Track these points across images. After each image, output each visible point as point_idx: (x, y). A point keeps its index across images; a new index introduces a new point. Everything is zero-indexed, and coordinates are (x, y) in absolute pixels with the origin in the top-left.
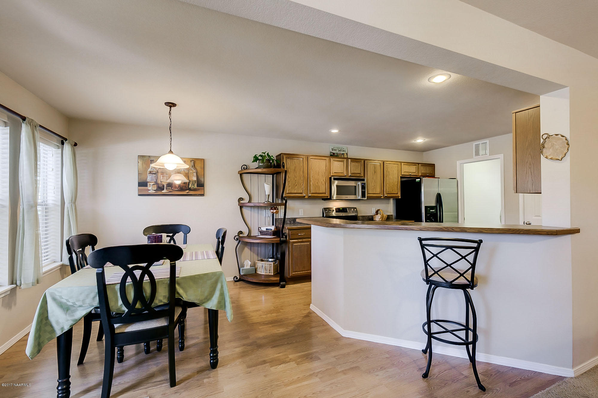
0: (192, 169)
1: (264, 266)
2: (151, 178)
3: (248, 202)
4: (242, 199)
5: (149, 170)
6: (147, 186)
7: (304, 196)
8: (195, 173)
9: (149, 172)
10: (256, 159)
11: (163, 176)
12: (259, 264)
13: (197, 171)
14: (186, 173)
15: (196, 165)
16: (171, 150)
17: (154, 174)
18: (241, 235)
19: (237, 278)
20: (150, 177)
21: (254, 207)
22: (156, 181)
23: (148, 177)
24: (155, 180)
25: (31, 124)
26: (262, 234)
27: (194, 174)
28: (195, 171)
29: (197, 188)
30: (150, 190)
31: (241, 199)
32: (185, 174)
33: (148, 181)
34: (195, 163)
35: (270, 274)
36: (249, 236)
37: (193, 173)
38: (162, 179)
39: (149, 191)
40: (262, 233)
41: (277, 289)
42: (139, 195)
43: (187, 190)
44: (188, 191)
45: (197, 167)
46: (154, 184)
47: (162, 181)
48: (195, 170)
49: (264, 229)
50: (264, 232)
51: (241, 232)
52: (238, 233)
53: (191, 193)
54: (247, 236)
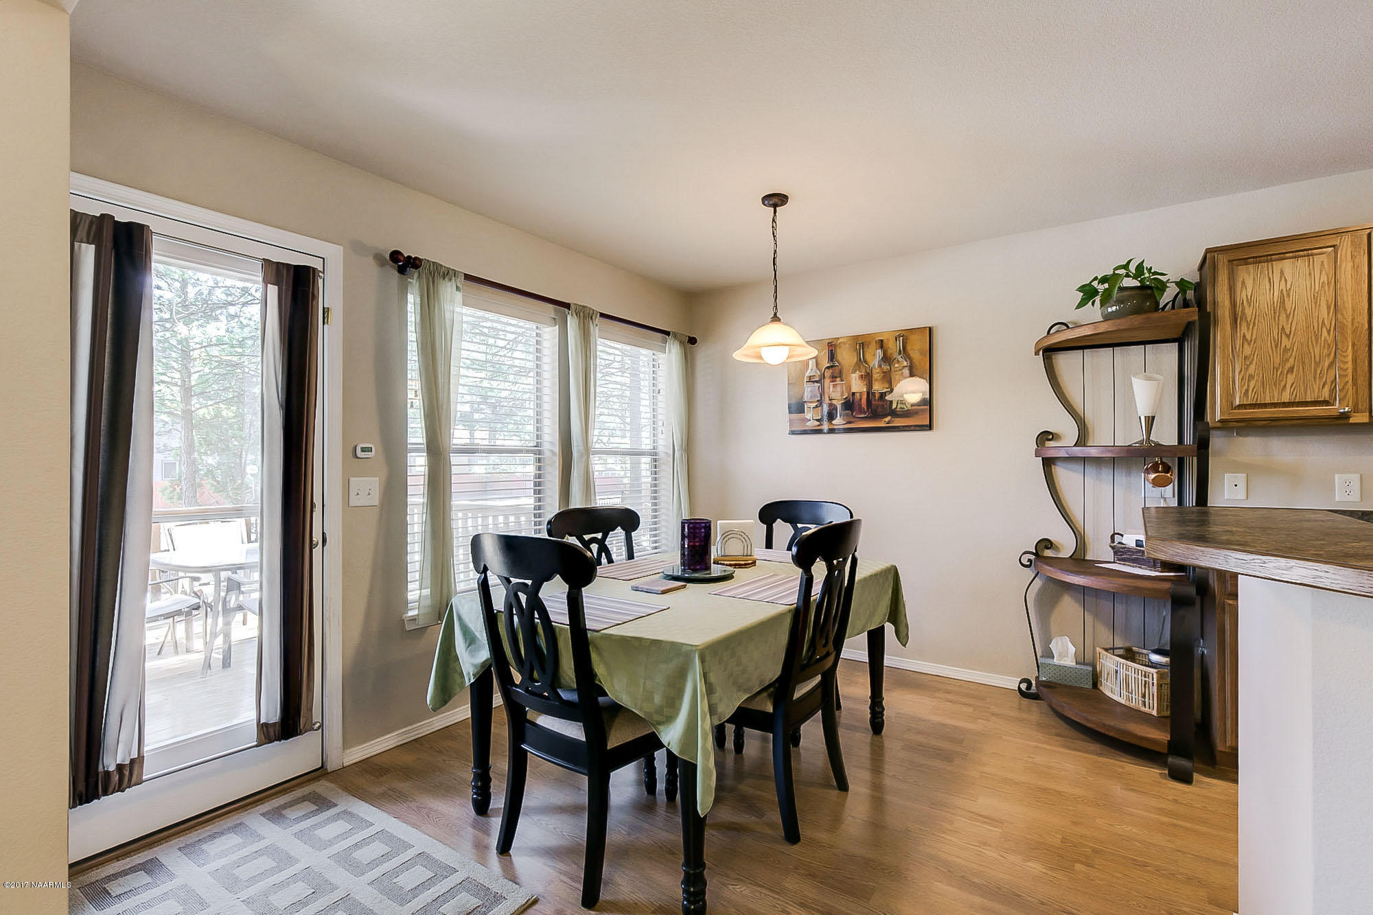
0: (900, 359)
1: (1122, 672)
2: (811, 391)
3: (1075, 445)
4: (1051, 437)
5: (808, 374)
6: (804, 412)
7: (1345, 416)
8: (907, 368)
9: (808, 378)
10: (1088, 293)
11: (834, 386)
12: (1110, 663)
13: (911, 363)
14: (884, 372)
15: (908, 348)
16: (775, 314)
17: (817, 382)
18: (1048, 553)
19: (1029, 687)
20: (809, 389)
21: (1097, 461)
22: (821, 398)
23: (806, 388)
24: (819, 396)
25: (581, 314)
26: (1124, 560)
27: (904, 371)
28: (905, 364)
29: (913, 410)
30: (810, 420)
31: (1045, 437)
32: (882, 375)
33: (806, 400)
34: (906, 343)
35: (1143, 709)
36: (1079, 561)
37: (901, 370)
38: (833, 392)
39: (808, 424)
40: (1121, 553)
41: (1150, 774)
42: (793, 433)
43: (886, 416)
44: (887, 419)
45: (912, 354)
46: (817, 407)
47: (833, 396)
48: (906, 361)
49: (1129, 540)
50: (1129, 550)
51: (1048, 543)
52: (1036, 545)
53: (898, 422)
54: (1071, 557)
